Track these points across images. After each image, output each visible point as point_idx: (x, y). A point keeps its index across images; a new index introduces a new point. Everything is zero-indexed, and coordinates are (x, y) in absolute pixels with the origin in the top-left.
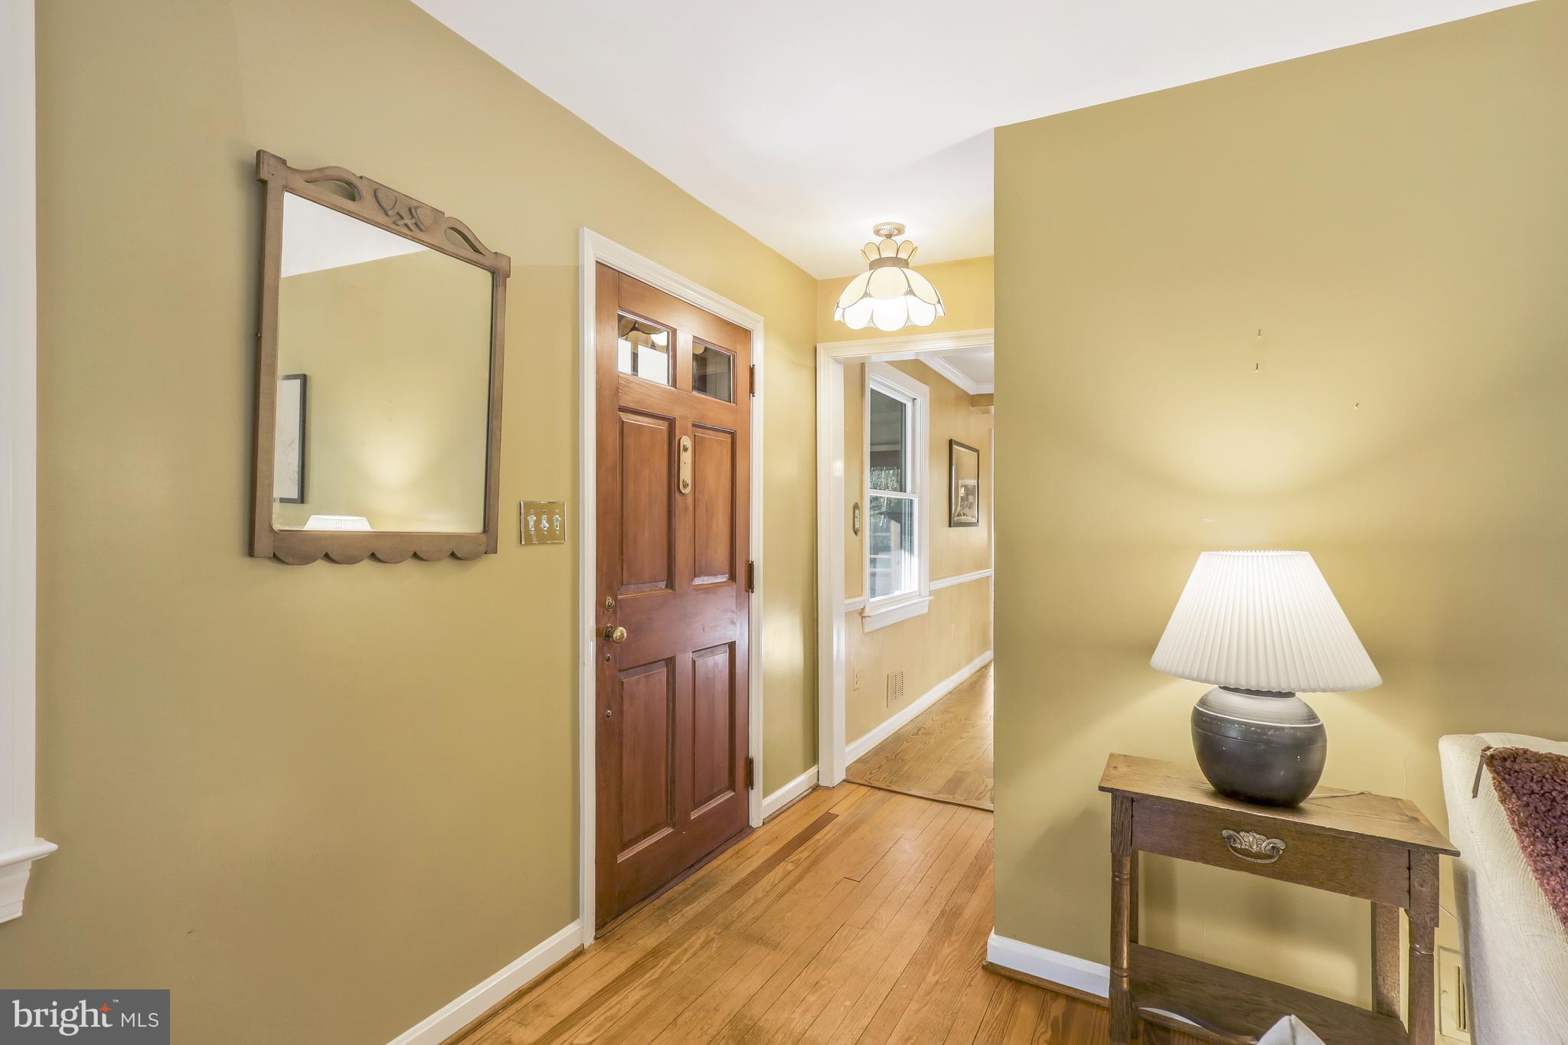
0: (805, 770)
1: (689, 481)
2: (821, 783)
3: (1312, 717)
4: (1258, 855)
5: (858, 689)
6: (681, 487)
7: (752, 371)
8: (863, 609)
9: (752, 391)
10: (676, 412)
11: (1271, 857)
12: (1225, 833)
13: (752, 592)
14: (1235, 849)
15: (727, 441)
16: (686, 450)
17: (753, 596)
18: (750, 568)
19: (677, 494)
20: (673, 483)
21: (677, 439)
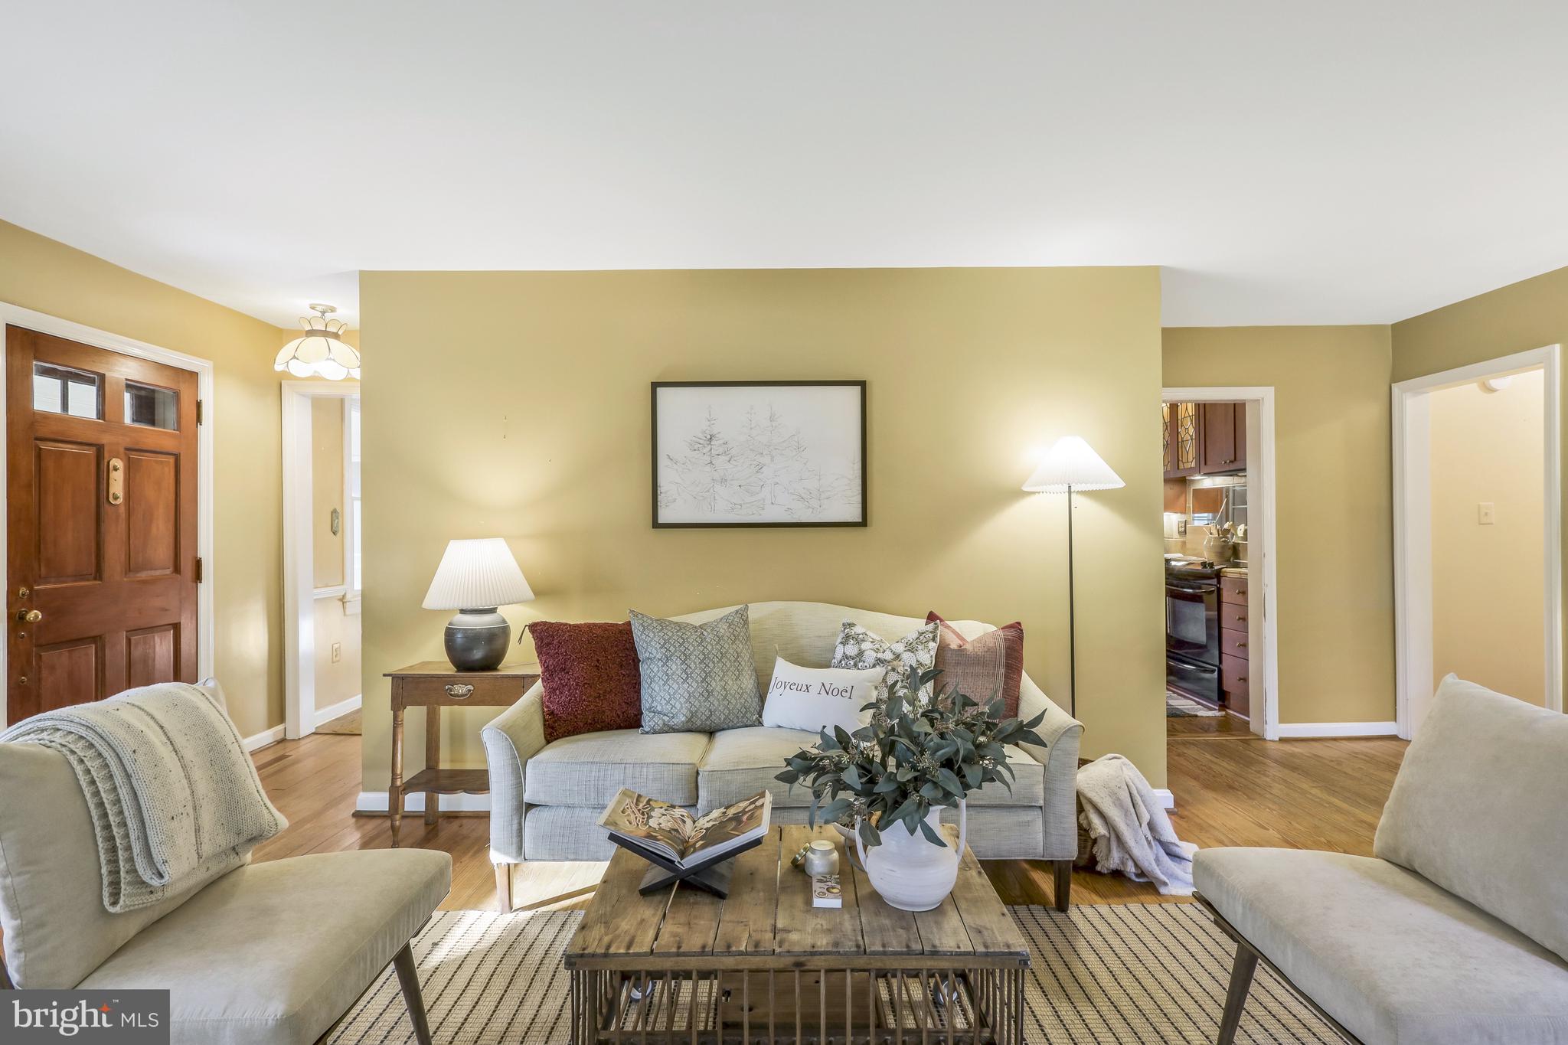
0: (270, 726)
1: (120, 493)
2: (288, 737)
3: (504, 621)
4: (462, 695)
5: (338, 661)
6: (111, 499)
7: (199, 405)
8: (344, 596)
9: (199, 420)
10: (105, 439)
11: (466, 695)
12: (447, 687)
13: (201, 582)
14: (451, 695)
15: (169, 462)
16: (115, 469)
17: (202, 587)
18: (198, 564)
19: (106, 506)
20: (102, 496)
21: (106, 461)
